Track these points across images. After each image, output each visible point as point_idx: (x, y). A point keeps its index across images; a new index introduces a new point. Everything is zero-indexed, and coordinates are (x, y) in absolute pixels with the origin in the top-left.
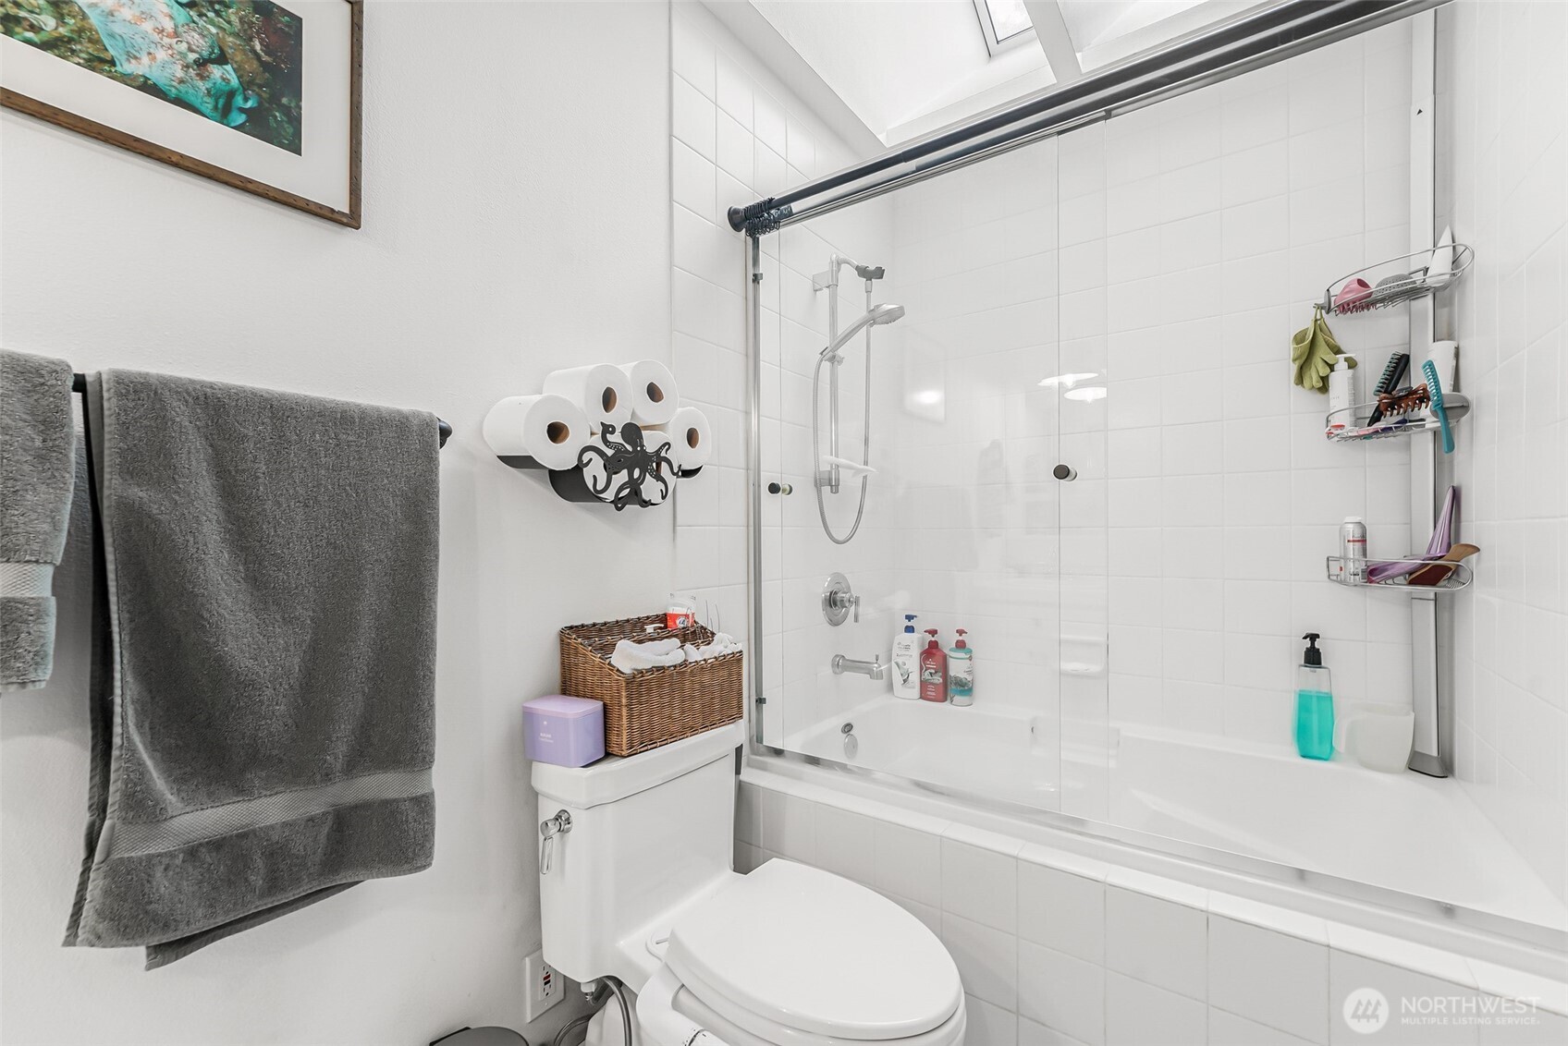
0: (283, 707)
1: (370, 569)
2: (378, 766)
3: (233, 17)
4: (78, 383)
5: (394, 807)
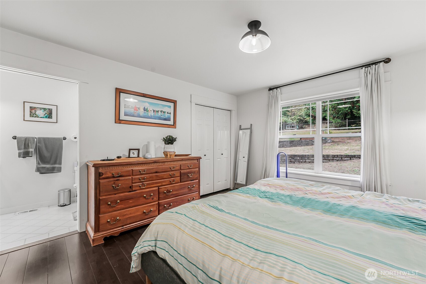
0: (49, 159)
2: (57, 164)
3: (47, 111)
4: (36, 138)
5: (58, 167)
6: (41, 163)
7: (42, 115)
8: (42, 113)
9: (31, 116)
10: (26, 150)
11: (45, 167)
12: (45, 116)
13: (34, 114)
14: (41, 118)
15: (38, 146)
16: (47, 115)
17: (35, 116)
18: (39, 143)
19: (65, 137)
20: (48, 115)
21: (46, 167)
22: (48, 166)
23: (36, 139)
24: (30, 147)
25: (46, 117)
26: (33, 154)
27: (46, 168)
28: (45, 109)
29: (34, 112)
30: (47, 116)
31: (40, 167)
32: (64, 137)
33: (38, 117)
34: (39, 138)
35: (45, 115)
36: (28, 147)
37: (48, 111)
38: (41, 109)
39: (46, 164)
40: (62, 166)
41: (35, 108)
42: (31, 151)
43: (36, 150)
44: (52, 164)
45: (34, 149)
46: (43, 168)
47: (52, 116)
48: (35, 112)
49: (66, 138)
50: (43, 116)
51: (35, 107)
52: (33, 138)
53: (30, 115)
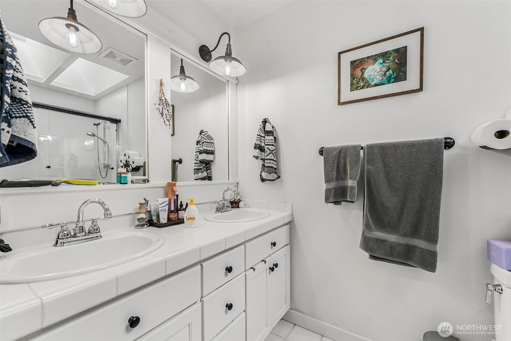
0: (396, 216)
1: (419, 185)
2: (419, 238)
3: (391, 58)
4: (362, 148)
5: (422, 250)
6: (374, 223)
7: (378, 77)
8: (379, 70)
9: (354, 87)
10: (341, 183)
11: (383, 241)
12: (385, 78)
13: (361, 81)
14: (376, 85)
15: (369, 171)
16: (391, 72)
17: (362, 84)
18: (368, 163)
19: (451, 139)
20: (393, 72)
21: (386, 241)
22: (392, 238)
23: (362, 151)
24: (349, 177)
25: (390, 80)
26: (354, 196)
27: (387, 243)
28: (384, 55)
29: (360, 74)
30: (393, 76)
31: (370, 236)
32: (445, 138)
33: (369, 86)
34: (371, 147)
35: (385, 74)
36: (345, 173)
37: (394, 58)
38: (374, 58)
39: (387, 232)
40: (439, 248)
41: (361, 62)
42: (350, 186)
43: (361, 183)
44: (405, 235)
45: (356, 182)
46: (377, 240)
47: (405, 73)
48: (363, 74)
49: (454, 142)
50: (381, 78)
51: (363, 59)
52: (356, 149)
53: (352, 84)
